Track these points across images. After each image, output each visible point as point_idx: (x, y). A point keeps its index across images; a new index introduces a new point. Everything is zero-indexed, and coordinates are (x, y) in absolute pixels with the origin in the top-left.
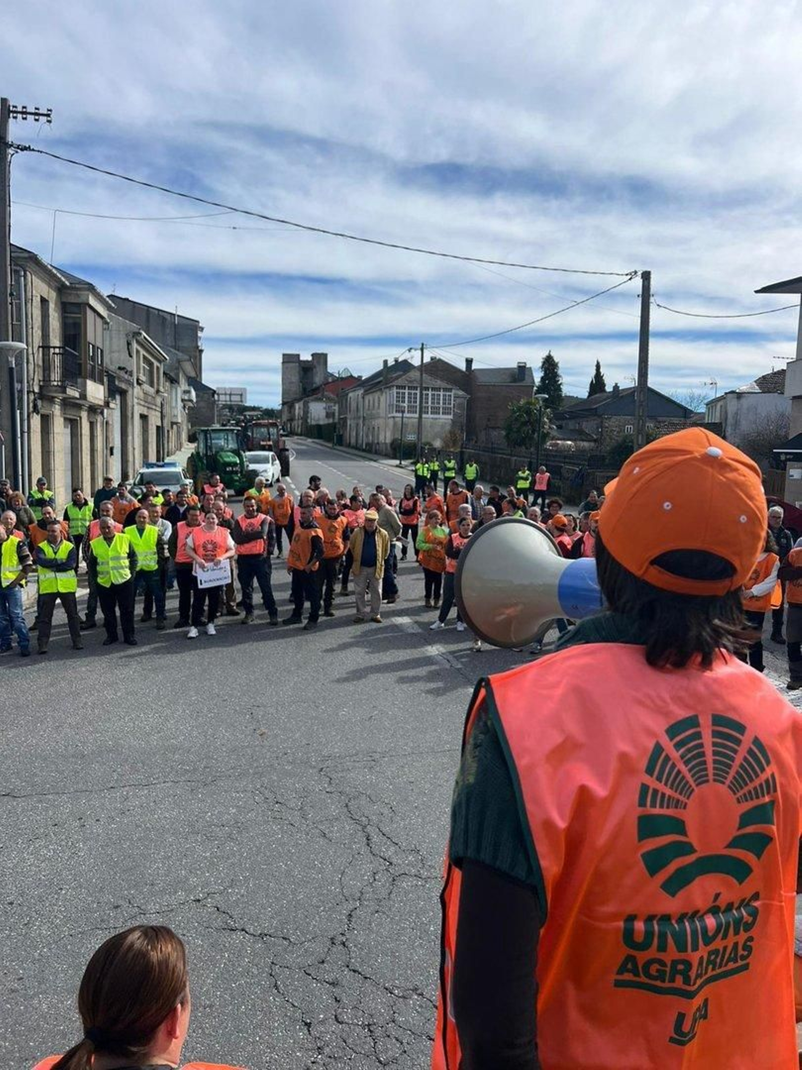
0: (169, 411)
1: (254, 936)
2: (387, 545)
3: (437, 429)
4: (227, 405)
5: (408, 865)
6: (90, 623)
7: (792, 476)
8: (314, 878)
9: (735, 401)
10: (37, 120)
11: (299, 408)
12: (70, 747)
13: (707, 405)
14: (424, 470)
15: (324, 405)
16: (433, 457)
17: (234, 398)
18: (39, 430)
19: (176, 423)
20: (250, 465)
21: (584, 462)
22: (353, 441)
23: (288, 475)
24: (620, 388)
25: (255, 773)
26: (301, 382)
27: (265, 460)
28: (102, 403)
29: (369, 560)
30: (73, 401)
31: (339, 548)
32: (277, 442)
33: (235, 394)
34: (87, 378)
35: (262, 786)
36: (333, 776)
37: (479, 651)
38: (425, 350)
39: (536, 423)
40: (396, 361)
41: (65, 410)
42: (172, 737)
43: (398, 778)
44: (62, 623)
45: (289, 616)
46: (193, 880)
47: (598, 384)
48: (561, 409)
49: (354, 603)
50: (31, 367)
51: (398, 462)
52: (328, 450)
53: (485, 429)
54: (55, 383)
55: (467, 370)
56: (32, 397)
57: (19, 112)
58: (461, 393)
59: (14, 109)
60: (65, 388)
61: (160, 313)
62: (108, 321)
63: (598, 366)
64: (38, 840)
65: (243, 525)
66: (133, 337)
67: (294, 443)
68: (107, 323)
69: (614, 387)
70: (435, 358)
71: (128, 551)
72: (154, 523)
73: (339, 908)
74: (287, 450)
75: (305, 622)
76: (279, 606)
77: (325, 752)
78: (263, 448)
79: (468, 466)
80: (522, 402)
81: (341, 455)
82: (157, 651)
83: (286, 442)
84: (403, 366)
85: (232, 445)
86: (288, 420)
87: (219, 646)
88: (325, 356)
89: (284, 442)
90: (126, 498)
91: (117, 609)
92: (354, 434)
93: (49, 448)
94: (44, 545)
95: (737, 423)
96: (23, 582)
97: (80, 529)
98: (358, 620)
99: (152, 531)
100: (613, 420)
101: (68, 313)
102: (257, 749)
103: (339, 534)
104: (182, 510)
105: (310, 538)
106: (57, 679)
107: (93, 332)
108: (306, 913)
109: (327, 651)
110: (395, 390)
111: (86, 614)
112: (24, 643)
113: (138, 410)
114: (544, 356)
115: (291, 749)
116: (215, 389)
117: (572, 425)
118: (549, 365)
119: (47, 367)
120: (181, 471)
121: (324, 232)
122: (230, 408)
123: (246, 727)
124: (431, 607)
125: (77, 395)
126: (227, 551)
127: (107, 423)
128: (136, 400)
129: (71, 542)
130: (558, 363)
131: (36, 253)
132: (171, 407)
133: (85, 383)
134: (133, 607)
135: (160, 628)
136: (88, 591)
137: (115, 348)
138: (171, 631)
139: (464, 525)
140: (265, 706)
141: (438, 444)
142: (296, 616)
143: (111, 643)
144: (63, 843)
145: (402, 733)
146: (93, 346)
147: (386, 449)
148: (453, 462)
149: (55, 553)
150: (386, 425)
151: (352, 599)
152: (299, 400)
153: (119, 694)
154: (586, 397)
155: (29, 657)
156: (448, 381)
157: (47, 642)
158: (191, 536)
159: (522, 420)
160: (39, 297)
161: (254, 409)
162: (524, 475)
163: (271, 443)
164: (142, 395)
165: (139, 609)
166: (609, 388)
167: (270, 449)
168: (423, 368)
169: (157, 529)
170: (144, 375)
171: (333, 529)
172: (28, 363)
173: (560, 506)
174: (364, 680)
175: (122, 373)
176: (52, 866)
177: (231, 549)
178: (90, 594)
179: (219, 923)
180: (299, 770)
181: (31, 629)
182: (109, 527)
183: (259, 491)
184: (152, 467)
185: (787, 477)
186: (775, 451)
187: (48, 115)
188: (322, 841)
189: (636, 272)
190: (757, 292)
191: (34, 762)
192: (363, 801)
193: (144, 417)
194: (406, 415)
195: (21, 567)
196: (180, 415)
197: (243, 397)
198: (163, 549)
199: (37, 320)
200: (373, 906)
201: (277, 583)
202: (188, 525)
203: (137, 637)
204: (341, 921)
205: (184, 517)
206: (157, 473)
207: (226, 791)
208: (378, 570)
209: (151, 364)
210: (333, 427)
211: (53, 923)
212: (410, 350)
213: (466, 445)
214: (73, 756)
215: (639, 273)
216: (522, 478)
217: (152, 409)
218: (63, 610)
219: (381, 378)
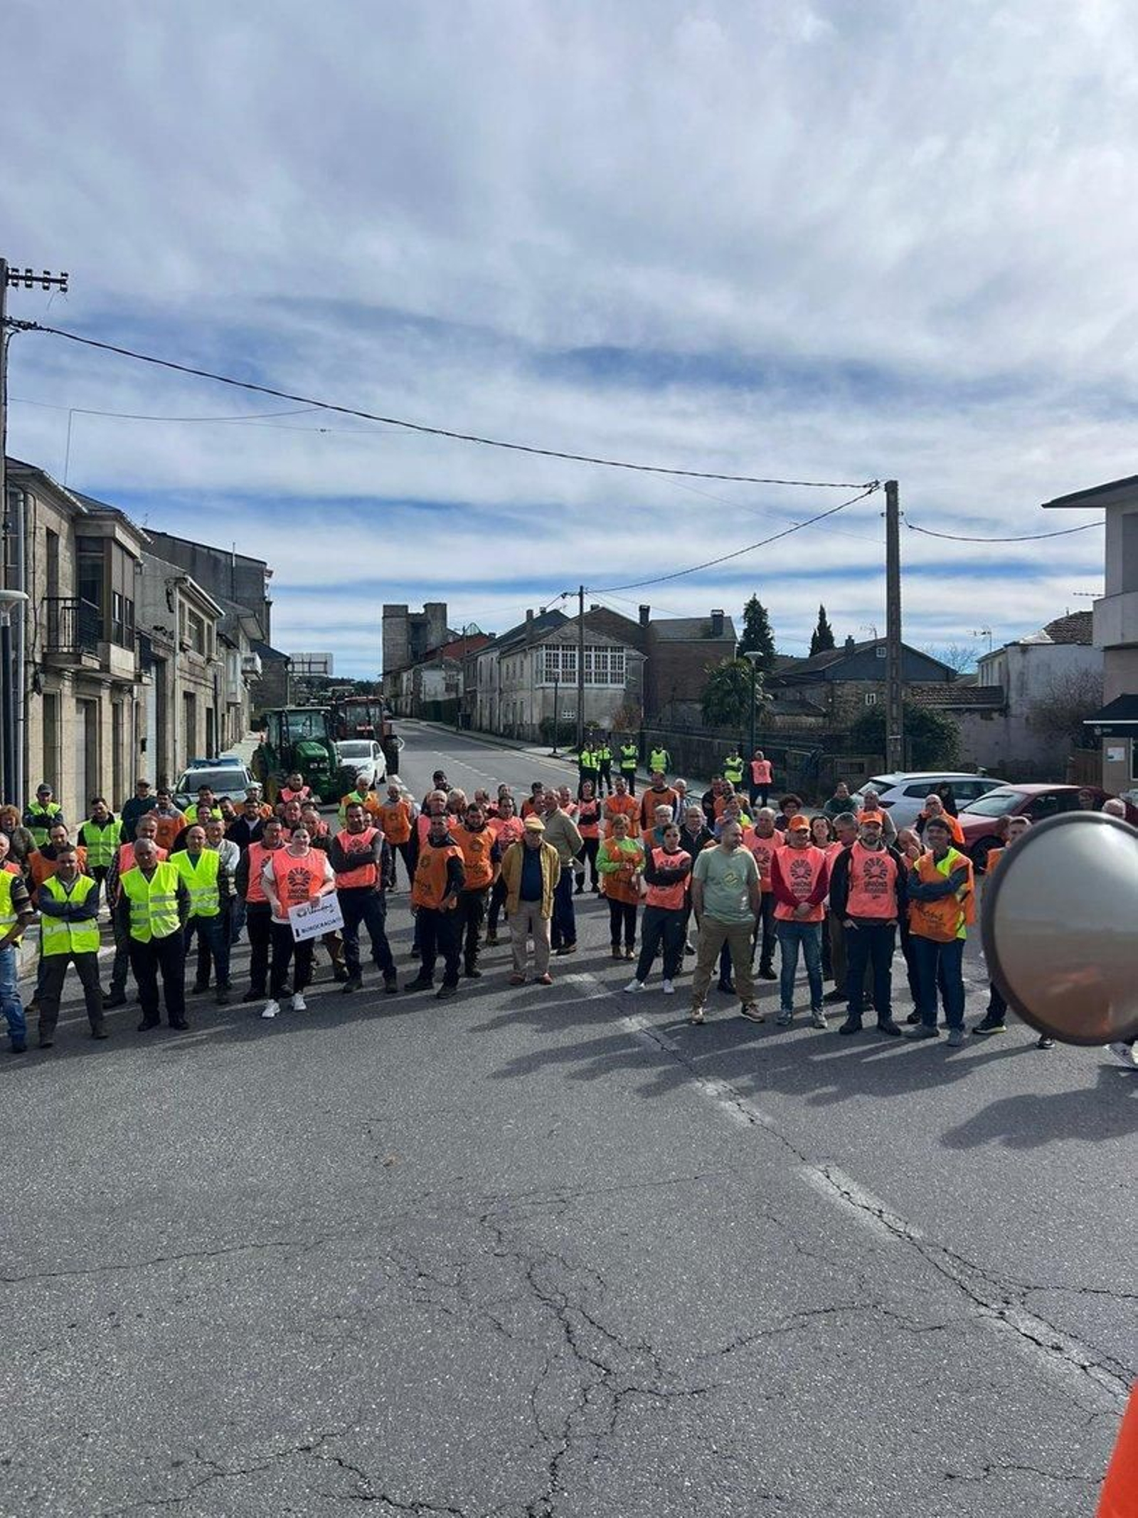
0: (224, 688)
1: (403, 1507)
2: (556, 869)
3: (605, 704)
4: (305, 677)
5: (636, 1373)
6: (118, 997)
7: (1112, 757)
8: (490, 1402)
9: (1019, 656)
10: (46, 288)
11: (408, 679)
12: (92, 1195)
13: (979, 662)
14: (591, 759)
15: (443, 674)
16: (602, 742)
17: (314, 668)
18: (40, 716)
19: (235, 704)
20: (344, 760)
21: (817, 745)
22: (486, 722)
23: (396, 773)
24: (856, 642)
25: (381, 1228)
26: (410, 643)
27: (364, 753)
28: (131, 677)
29: (532, 891)
30: (90, 674)
31: (486, 874)
32: (379, 727)
33: (315, 663)
34: (109, 641)
35: (394, 1248)
36: (504, 1229)
37: (700, 1023)
38: (585, 595)
39: (744, 692)
40: (543, 611)
41: (78, 687)
42: (250, 1172)
43: (604, 1228)
44: (73, 998)
45: (413, 980)
46: (298, 1414)
47: (823, 638)
48: (773, 673)
49: (511, 956)
50: (31, 626)
51: (550, 750)
52: (451, 735)
53: (670, 702)
54: (65, 650)
55: (641, 622)
56: (31, 670)
57: (22, 278)
58: (634, 653)
59: (14, 273)
60: (80, 655)
61: (212, 552)
62: (142, 562)
63: (822, 614)
64: (46, 1352)
65: (346, 844)
66: (175, 584)
67: (403, 728)
68: (140, 565)
69: (847, 641)
70: (598, 606)
71: (176, 888)
72: (214, 845)
73: (534, 1453)
74: (395, 737)
75: (438, 986)
76: (399, 964)
77: (487, 1190)
78: (360, 736)
79: (654, 752)
80: (724, 663)
81: (469, 743)
82: (217, 1038)
83: (393, 726)
84: (554, 619)
85: (318, 732)
86: (392, 696)
87: (314, 1028)
88: (443, 607)
89: (391, 725)
90: (169, 810)
91: (159, 976)
92: (487, 713)
93: (54, 741)
94: (51, 883)
95: (1023, 687)
96: (19, 939)
97: (101, 859)
98: (517, 982)
99: (210, 858)
100: (847, 686)
101: (85, 551)
102: (382, 1188)
103: (486, 853)
104: (252, 825)
105: (446, 860)
106: (68, 1086)
107: (120, 577)
108: (483, 1464)
109: (473, 1030)
110: (544, 652)
111: (111, 985)
112: (17, 1033)
113: (181, 686)
114: (748, 601)
115: (434, 1185)
116: (288, 654)
117: (790, 694)
118: (755, 613)
119: (53, 628)
120: (245, 770)
121: (448, 434)
122: (309, 682)
123: (362, 1154)
124: (621, 958)
125: (97, 666)
126: (324, 883)
127: (137, 704)
128: (178, 673)
129: (91, 877)
130: (766, 611)
131: (42, 469)
132: (228, 682)
133: (109, 648)
134: (183, 973)
135: (222, 1002)
136: (114, 948)
137: (149, 600)
138: (239, 1006)
139: (668, 836)
140: (389, 1120)
141: (606, 724)
142: (424, 979)
143: (150, 1028)
144: (86, 1356)
145: (600, 1156)
146: (120, 597)
147: (534, 733)
148: (633, 747)
149: (68, 894)
150: (533, 700)
151: (506, 950)
152: (407, 668)
153: (165, 1107)
154: (807, 656)
155: (26, 1053)
156: (619, 637)
157: (54, 1027)
158: (270, 862)
159: (726, 688)
160: (45, 530)
161: (342, 682)
162: (735, 764)
163: (372, 728)
164: (186, 665)
165: (190, 975)
166: (839, 642)
167: (370, 736)
168: (582, 619)
169: (217, 854)
170: (190, 637)
171: (477, 847)
172: (26, 622)
173: (798, 806)
174: (535, 1073)
175: (159, 636)
176: (70, 1395)
177: (330, 880)
178: (118, 953)
179: (343, 1487)
180: (449, 1220)
181: (27, 1010)
182: (149, 853)
183: (362, 795)
184: (203, 767)
185: (1104, 759)
186: (1085, 722)
187: (63, 282)
188: (496, 1337)
189: (877, 483)
190: (1044, 506)
191: (35, 1222)
192: (554, 1268)
193: (189, 697)
194: (560, 684)
195: (15, 917)
196: (240, 693)
197: (328, 666)
198: (228, 883)
199: (41, 561)
200: (587, 1446)
201: (393, 929)
202: (265, 847)
203: (189, 1017)
204: (540, 1474)
205: (257, 835)
206: (210, 774)
207: (339, 1259)
208: (545, 905)
209: (199, 622)
210: (457, 703)
211: (74, 1496)
212: (564, 596)
213: (648, 724)
214: (98, 1211)
215: (882, 485)
216: (732, 768)
217: (201, 684)
218: (78, 979)
219: (523, 636)
